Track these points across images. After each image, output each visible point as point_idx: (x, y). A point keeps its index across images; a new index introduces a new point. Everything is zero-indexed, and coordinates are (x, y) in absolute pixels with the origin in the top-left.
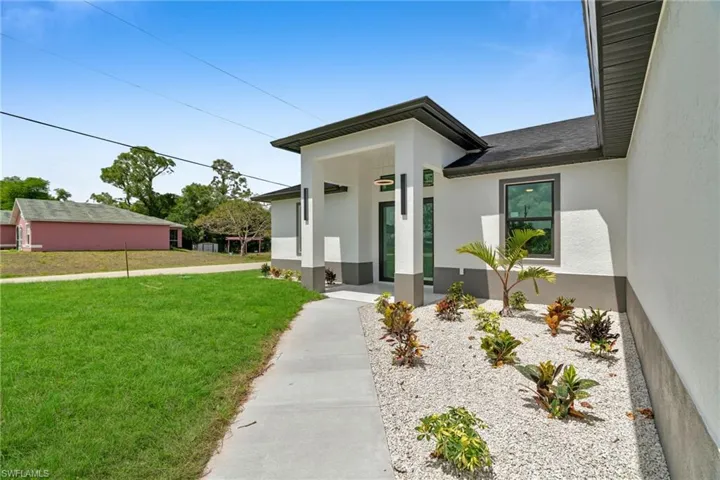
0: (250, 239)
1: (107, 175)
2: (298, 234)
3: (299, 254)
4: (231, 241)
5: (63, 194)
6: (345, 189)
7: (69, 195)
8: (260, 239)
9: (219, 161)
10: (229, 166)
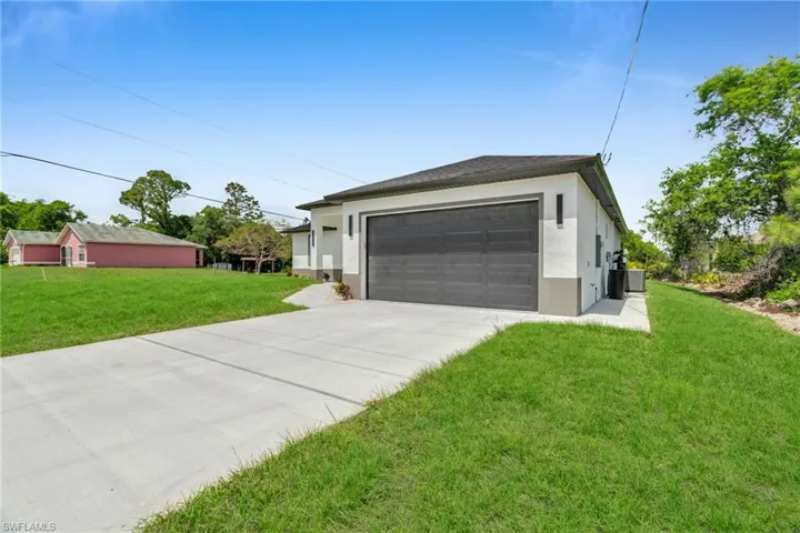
0: (265, 260)
1: (125, 198)
2: (309, 253)
3: (309, 265)
4: (246, 261)
5: (81, 216)
6: (335, 229)
7: (86, 217)
8: (273, 259)
9: (232, 184)
10: (242, 189)
